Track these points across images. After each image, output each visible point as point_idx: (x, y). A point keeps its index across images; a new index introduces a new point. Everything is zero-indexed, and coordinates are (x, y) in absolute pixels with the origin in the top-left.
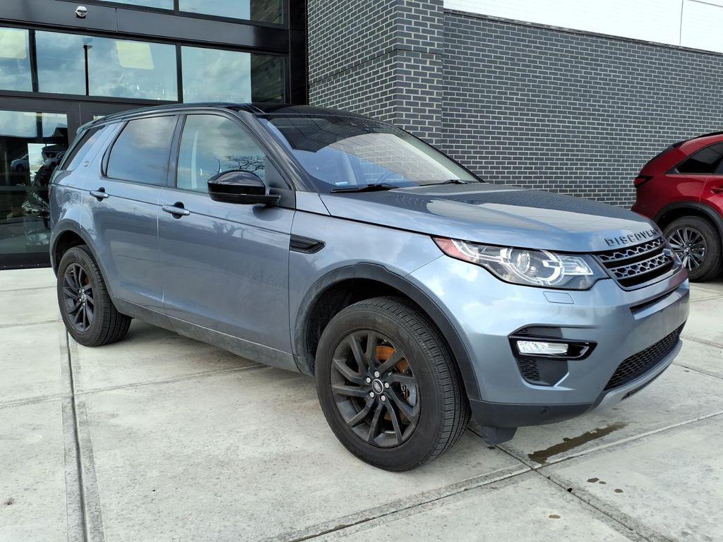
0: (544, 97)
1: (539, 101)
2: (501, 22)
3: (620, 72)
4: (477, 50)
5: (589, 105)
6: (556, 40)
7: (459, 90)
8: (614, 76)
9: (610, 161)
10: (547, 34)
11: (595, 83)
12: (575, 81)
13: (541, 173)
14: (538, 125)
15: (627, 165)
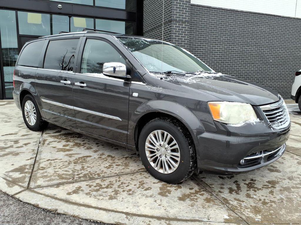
0: (234, 38)
1: (232, 40)
2: (217, 9)
3: (268, 28)
4: (206, 20)
5: (254, 42)
6: (240, 16)
7: (199, 35)
8: (265, 30)
9: (262, 64)
10: (236, 13)
11: (257, 33)
12: (248, 32)
13: (232, 68)
14: (231, 49)
15: (270, 66)
